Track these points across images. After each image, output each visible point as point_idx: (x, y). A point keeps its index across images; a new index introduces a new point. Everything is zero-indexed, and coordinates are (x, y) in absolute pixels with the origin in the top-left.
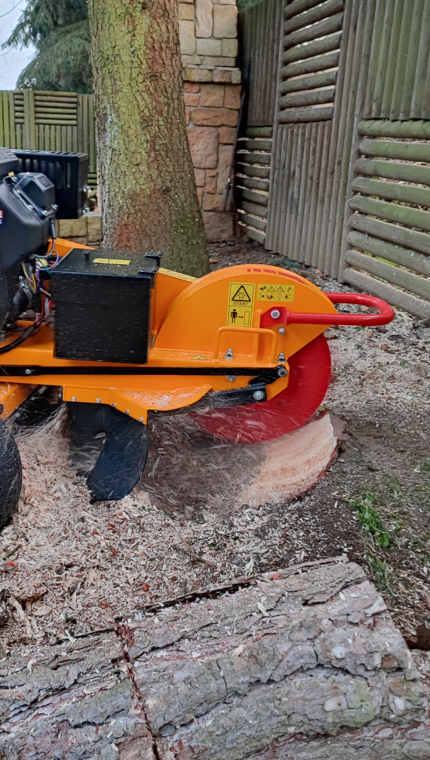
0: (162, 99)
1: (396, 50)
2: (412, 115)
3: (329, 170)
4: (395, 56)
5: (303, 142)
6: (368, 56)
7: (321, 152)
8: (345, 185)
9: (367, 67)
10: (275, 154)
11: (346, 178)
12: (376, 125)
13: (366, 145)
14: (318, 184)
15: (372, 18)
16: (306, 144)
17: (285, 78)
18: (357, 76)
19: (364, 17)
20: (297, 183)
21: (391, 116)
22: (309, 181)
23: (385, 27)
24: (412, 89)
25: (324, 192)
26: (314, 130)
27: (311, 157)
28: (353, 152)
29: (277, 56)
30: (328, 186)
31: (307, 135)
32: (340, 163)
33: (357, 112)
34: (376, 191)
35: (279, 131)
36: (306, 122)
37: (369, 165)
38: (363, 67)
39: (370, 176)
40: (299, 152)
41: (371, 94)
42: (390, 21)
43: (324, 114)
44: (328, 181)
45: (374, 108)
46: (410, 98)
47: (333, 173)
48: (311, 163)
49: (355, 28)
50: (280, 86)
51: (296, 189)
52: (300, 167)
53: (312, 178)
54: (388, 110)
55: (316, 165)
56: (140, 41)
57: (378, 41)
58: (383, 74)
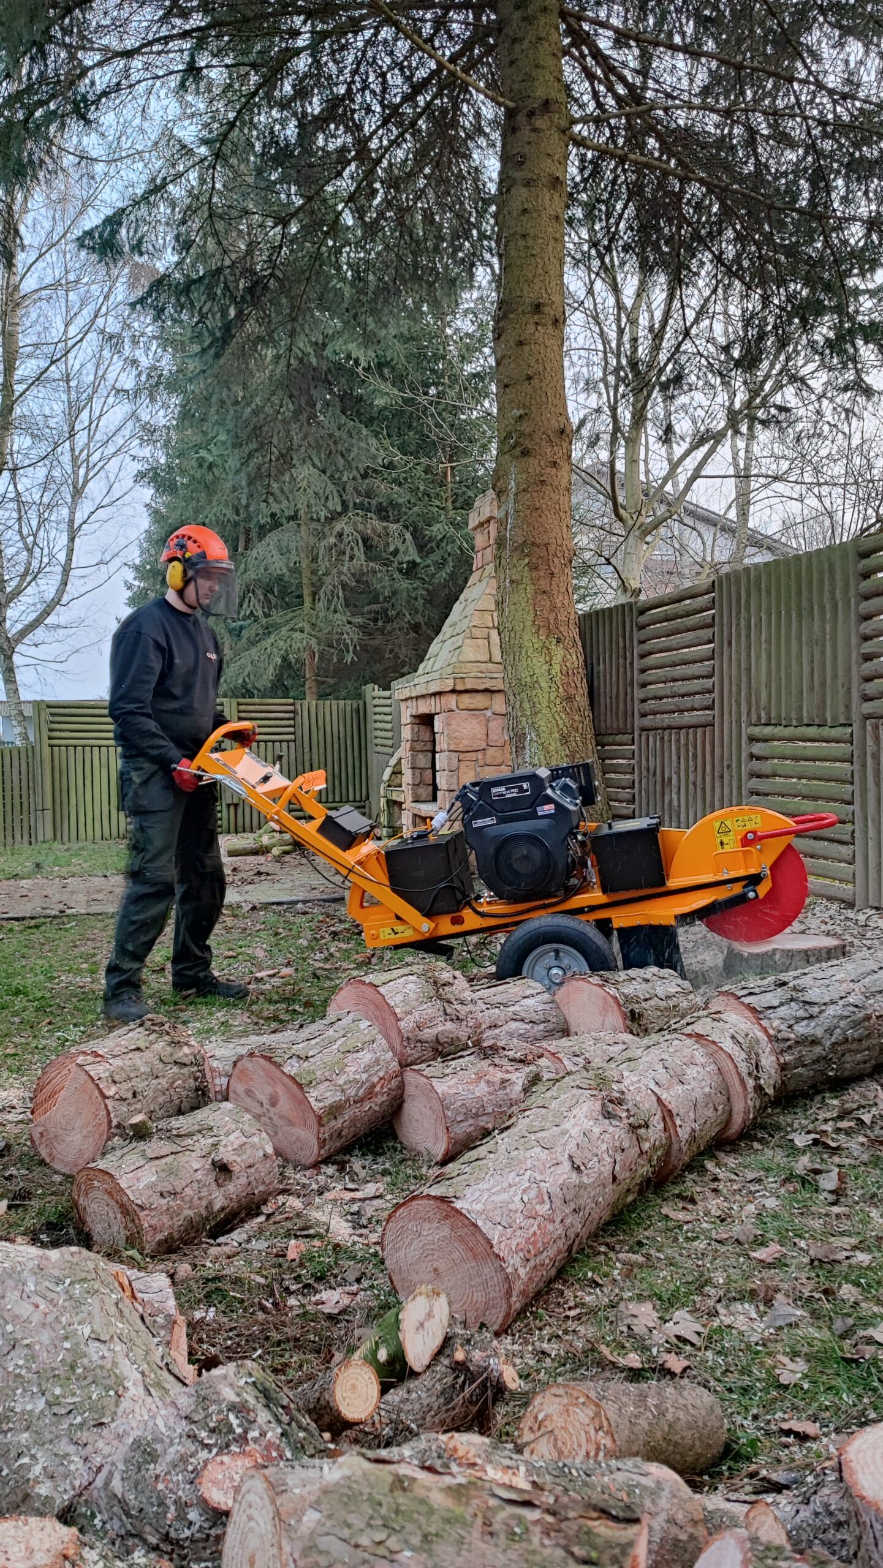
0: (577, 718)
1: (779, 664)
2: (805, 721)
3: (717, 774)
4: (779, 671)
5: (678, 749)
6: (749, 670)
7: (704, 757)
8: (740, 788)
9: (749, 678)
10: (640, 762)
11: (740, 780)
12: (768, 730)
13: (758, 748)
14: (704, 789)
15: (748, 637)
16: (682, 751)
17: (644, 685)
18: (739, 687)
19: (739, 636)
20: (674, 790)
21: (784, 722)
22: (691, 787)
23: (764, 646)
24: (801, 699)
25: (713, 796)
26: (691, 736)
27: (691, 763)
28: (744, 755)
29: (632, 664)
30: (718, 790)
31: (682, 741)
32: (729, 766)
33: (744, 718)
34: (777, 790)
35: (644, 738)
36: (681, 728)
37: (766, 767)
38: (744, 679)
39: (767, 777)
40: (674, 758)
41: (758, 704)
42: (769, 641)
43: (703, 720)
44: (717, 784)
45: (763, 715)
46: (801, 707)
47: (722, 777)
48: (691, 769)
49: (730, 644)
50: (639, 694)
51: (675, 797)
52: (678, 774)
53: (695, 784)
54: (779, 717)
55: (699, 769)
56: (556, 668)
57: (758, 657)
58: (768, 686)
